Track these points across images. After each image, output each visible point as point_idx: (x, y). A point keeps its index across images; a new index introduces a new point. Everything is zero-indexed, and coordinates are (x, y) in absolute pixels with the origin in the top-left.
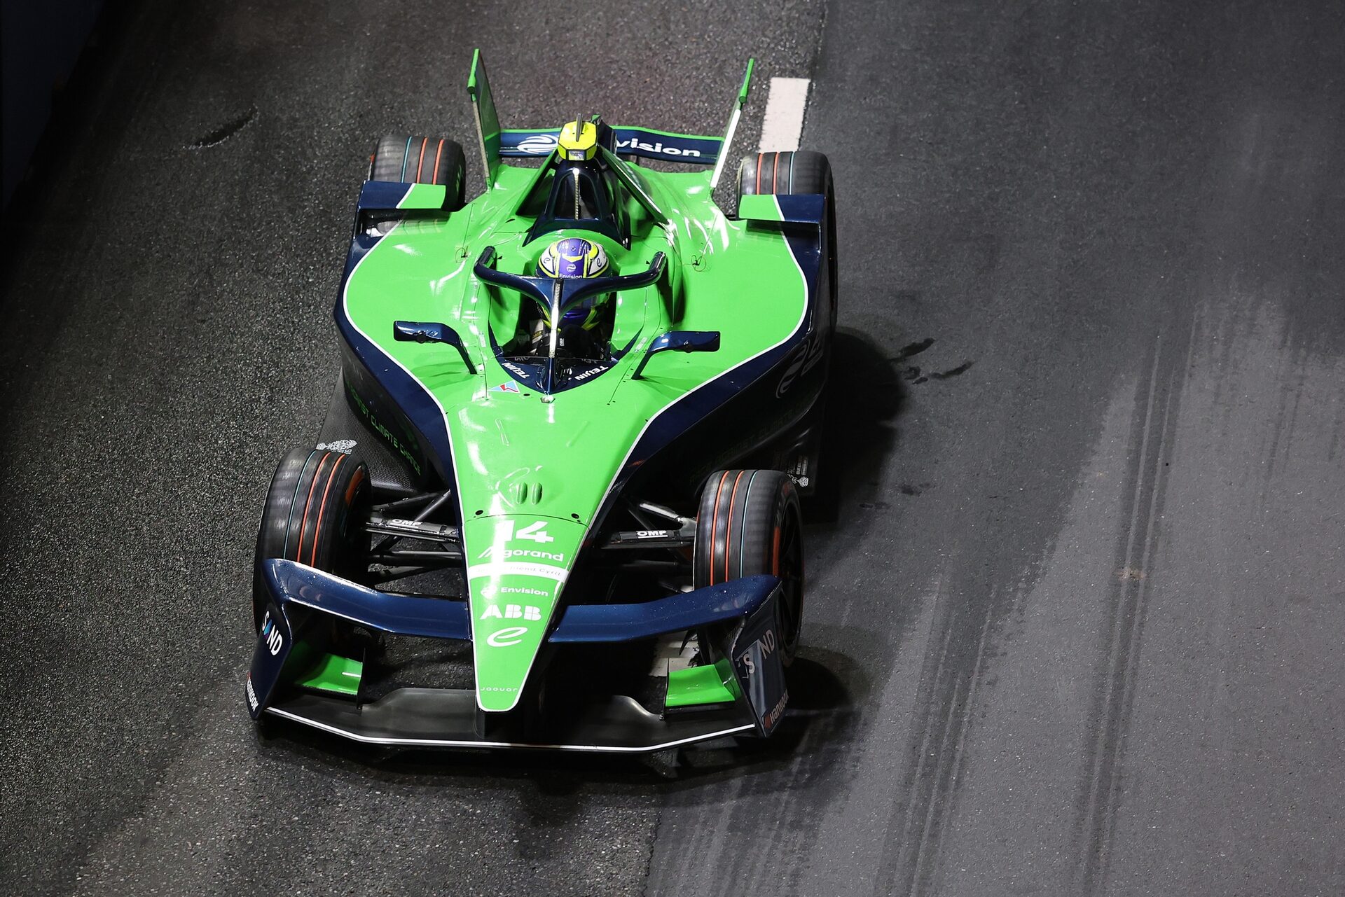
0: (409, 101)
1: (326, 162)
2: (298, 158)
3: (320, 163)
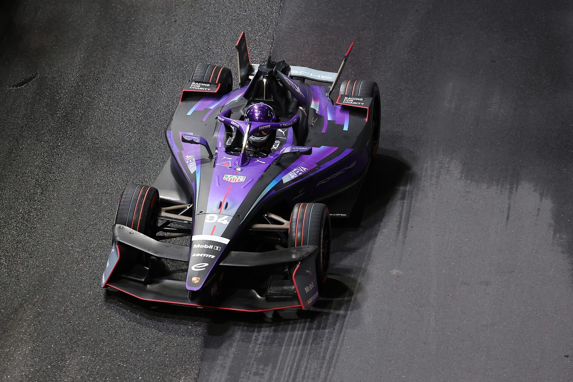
0: (101, 71)
1: (67, 95)
2: (55, 94)
3: (64, 96)
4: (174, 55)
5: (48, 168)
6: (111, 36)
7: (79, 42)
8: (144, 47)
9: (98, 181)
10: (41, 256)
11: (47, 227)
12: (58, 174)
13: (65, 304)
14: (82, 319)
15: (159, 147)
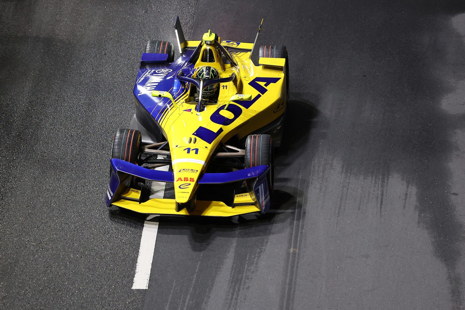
4: (106, 82)
5: (6, 178)
6: (53, 68)
7: (28, 74)
8: (81, 76)
9: (48, 187)
10: (4, 250)
11: (7, 226)
12: (14, 183)
13: (25, 288)
14: (39, 300)
15: (96, 157)
